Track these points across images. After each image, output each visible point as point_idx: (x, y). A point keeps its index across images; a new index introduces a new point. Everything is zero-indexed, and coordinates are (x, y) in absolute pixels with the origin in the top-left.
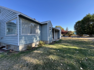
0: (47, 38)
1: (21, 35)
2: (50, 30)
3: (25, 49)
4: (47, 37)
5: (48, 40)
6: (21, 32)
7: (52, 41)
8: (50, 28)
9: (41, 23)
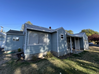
0: (57, 49)
1: (28, 45)
2: (62, 39)
3: (31, 59)
4: (57, 47)
5: (58, 51)
6: (28, 42)
7: (67, 52)
8: (62, 35)
9: (50, 32)
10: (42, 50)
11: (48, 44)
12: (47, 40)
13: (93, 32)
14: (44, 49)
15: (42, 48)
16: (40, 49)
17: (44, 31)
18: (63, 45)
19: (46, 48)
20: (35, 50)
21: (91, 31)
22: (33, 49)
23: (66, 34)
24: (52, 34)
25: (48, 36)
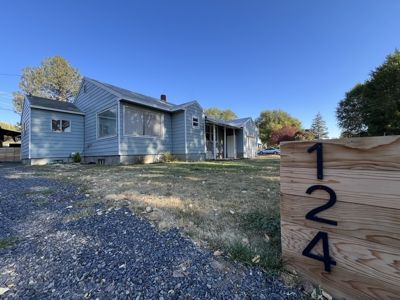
1: (124, 135)
2: (194, 127)
6: (124, 130)
7: (205, 157)
8: (195, 120)
9: (168, 110)
10: (151, 150)
11: (163, 138)
12: (160, 128)
13: (289, 119)
14: (155, 147)
15: (151, 145)
16: (147, 146)
17: (155, 106)
18: (196, 141)
19: (160, 147)
20: (137, 147)
21: (285, 115)
22: (133, 145)
23: (203, 116)
24: (172, 116)
25: (163, 118)
